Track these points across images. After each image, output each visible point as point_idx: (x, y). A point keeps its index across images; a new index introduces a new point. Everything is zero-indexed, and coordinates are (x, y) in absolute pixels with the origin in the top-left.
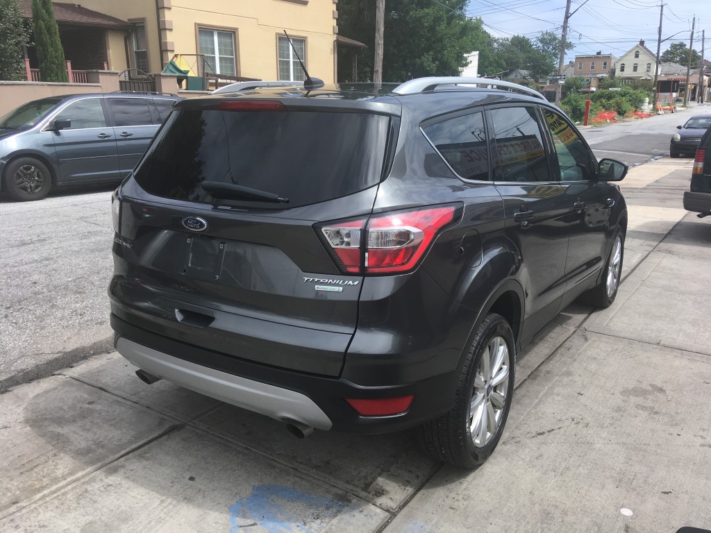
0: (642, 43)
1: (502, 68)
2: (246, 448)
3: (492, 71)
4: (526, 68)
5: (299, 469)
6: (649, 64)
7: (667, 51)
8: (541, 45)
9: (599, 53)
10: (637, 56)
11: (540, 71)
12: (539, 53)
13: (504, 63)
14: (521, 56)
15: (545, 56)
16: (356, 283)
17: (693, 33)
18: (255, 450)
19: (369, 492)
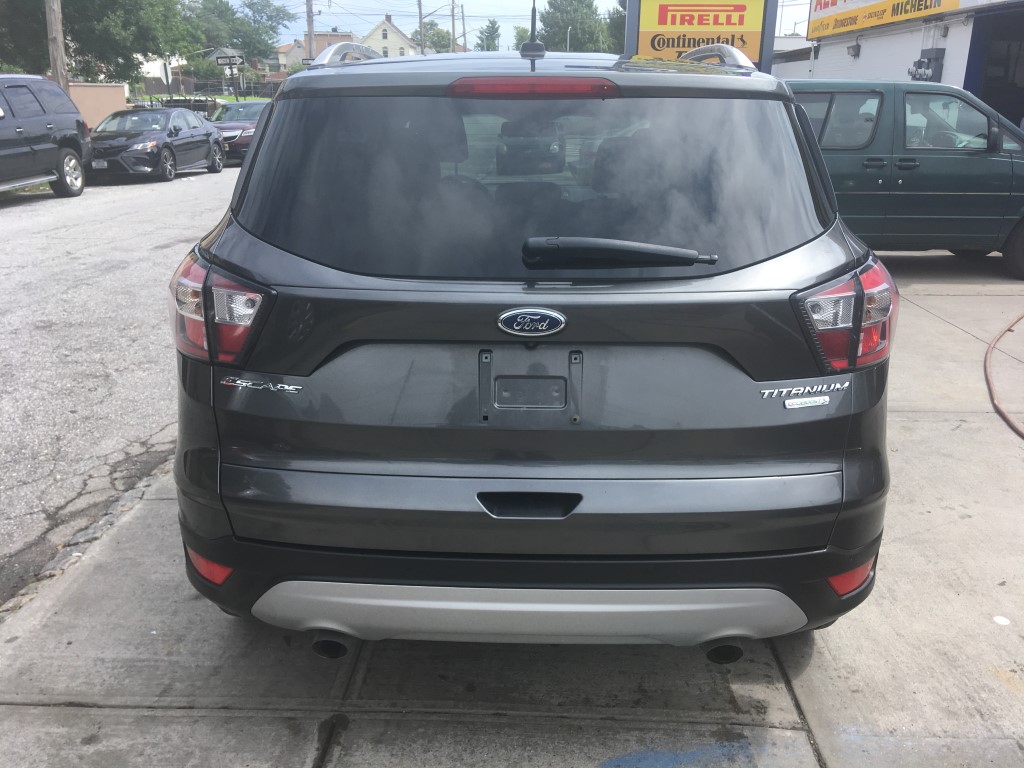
0: (388, 18)
1: (202, 44)
2: (496, 714)
3: (186, 47)
4: (234, 46)
5: (616, 717)
6: (402, 48)
7: (416, 31)
8: (247, 10)
9: (335, 30)
10: (385, 36)
11: (256, 52)
12: (249, 24)
13: (203, 37)
14: (223, 29)
15: (258, 29)
16: (847, 384)
17: (453, 8)
18: (514, 713)
19: (748, 712)
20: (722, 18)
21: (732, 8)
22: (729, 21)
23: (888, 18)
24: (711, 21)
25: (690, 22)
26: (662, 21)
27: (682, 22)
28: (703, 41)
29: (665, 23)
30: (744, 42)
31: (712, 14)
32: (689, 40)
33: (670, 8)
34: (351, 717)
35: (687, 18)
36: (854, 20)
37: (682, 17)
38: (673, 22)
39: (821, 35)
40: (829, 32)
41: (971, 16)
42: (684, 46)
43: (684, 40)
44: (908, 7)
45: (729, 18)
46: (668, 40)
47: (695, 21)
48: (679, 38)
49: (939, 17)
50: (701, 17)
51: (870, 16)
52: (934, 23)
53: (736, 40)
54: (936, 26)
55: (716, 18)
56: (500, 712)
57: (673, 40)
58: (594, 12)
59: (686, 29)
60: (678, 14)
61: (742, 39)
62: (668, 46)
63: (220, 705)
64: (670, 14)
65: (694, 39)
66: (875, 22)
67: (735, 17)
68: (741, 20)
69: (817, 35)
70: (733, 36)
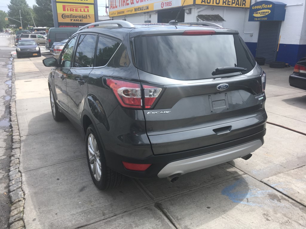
19: (235, 174)
20: (82, 10)
21: (85, 7)
22: (84, 11)
23: (134, 12)
24: (79, 10)
25: (73, 11)
26: (64, 10)
27: (71, 11)
28: (78, 16)
29: (65, 11)
30: (90, 17)
31: (79, 9)
32: (74, 16)
33: (66, 6)
34: (160, 202)
35: (72, 9)
36: (123, 12)
37: (70, 9)
38: (68, 10)
39: (113, 16)
40: (116, 15)
41: (157, 12)
42: (72, 18)
43: (72, 16)
44: (139, 9)
45: (84, 10)
46: (67, 16)
47: (74, 10)
48: (70, 15)
49: (148, 12)
50: (76, 9)
51: (128, 11)
52: (147, 14)
53: (87, 16)
54: (147, 15)
55: (81, 10)
56: (190, 190)
57: (69, 16)
58: (27, 6)
59: (72, 12)
60: (69, 8)
61: (89, 16)
62: (67, 18)
63: (123, 212)
64: (66, 8)
65: (75, 16)
66: (129, 13)
67: (86, 10)
68: (88, 11)
69: (112, 16)
70: (86, 15)
